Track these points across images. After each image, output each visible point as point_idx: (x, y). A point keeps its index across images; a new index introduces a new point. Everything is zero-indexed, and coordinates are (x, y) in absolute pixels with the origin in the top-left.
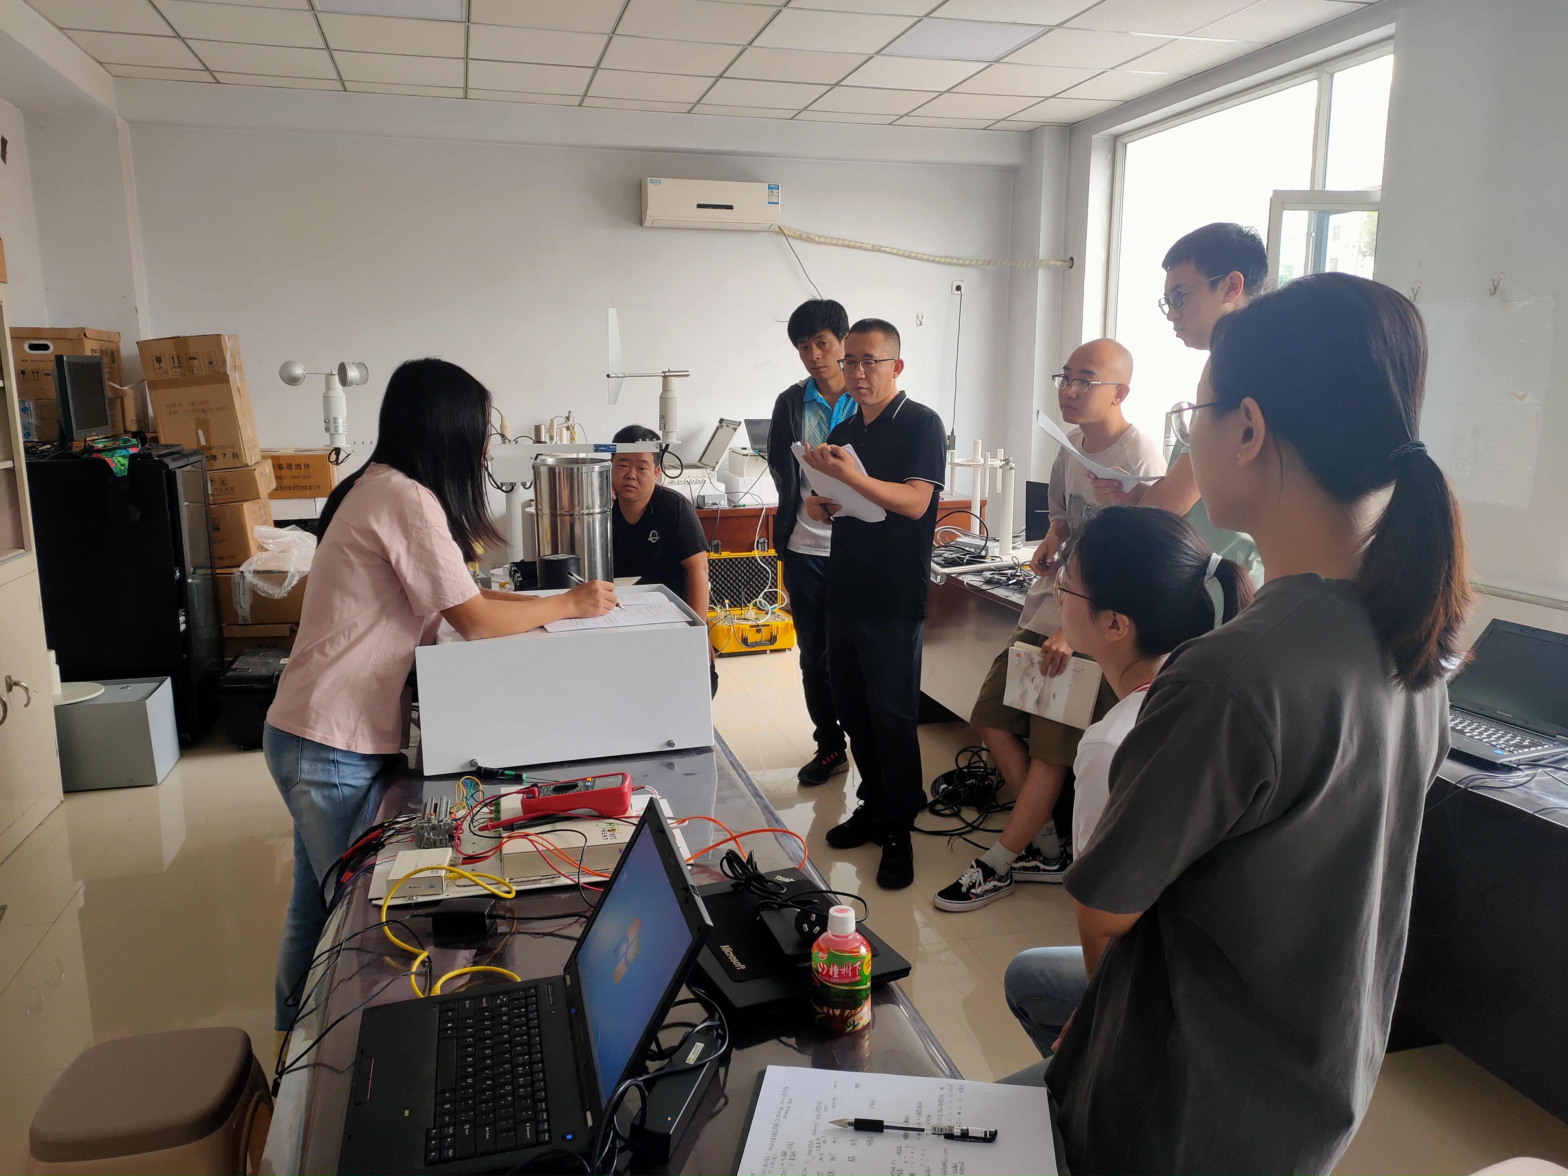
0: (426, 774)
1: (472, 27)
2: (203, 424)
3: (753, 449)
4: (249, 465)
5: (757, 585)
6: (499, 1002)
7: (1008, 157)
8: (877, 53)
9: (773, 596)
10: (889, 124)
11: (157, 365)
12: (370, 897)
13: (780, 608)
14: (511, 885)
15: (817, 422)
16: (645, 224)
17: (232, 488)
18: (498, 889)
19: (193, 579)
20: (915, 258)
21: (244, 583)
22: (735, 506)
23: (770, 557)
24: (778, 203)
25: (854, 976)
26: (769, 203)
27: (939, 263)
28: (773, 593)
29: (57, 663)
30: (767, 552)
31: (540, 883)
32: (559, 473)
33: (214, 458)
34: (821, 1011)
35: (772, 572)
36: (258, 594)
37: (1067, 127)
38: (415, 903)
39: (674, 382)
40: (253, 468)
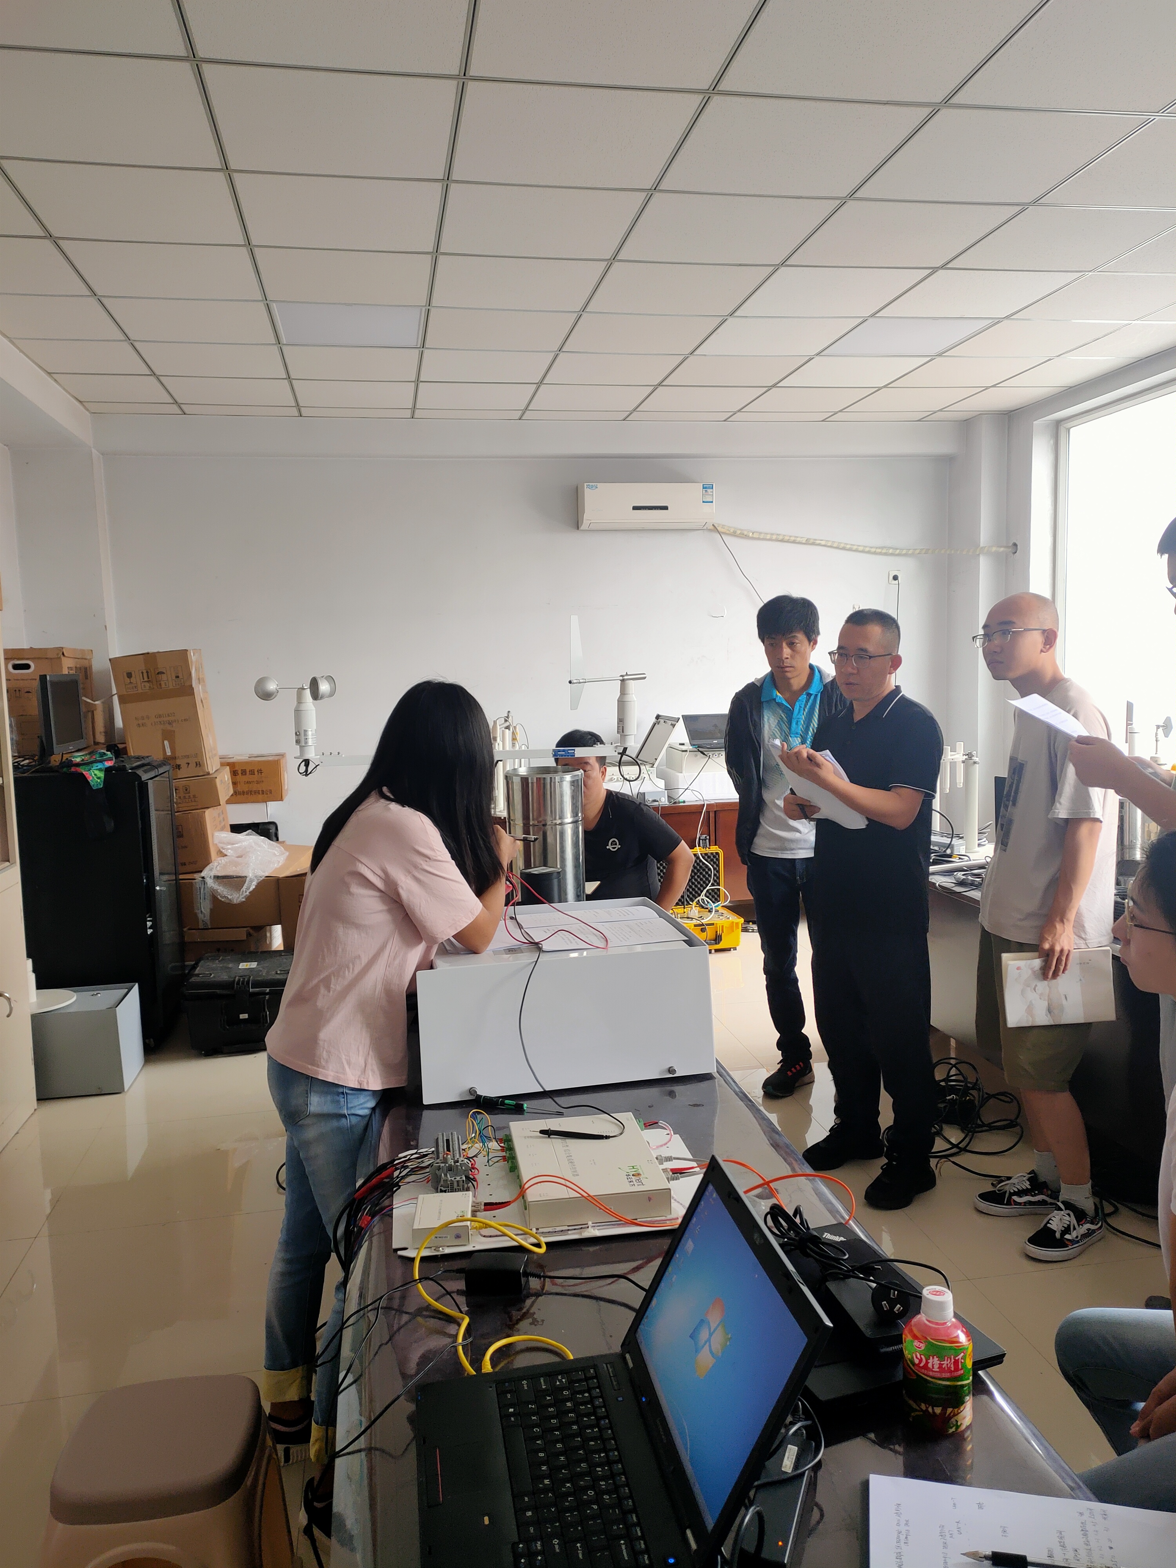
0: (426, 1101)
1: (426, 352)
2: (168, 735)
3: (692, 745)
4: (211, 773)
5: (699, 883)
6: (558, 1383)
7: (944, 447)
8: (818, 354)
9: (716, 893)
10: (822, 421)
11: (128, 680)
12: (394, 1246)
13: (722, 906)
14: (537, 1235)
15: (777, 721)
16: (582, 528)
17: (194, 796)
18: (525, 1240)
19: (160, 887)
20: (850, 550)
21: (204, 888)
22: (675, 803)
23: (712, 853)
24: (712, 502)
25: (957, 1369)
26: (703, 502)
27: (875, 553)
28: (716, 891)
29: (34, 971)
30: (709, 848)
31: (568, 1234)
32: (532, 783)
33: (179, 767)
34: (918, 1408)
35: (714, 869)
36: (218, 898)
37: (1005, 414)
38: (441, 1255)
39: (632, 685)
40: (214, 776)
